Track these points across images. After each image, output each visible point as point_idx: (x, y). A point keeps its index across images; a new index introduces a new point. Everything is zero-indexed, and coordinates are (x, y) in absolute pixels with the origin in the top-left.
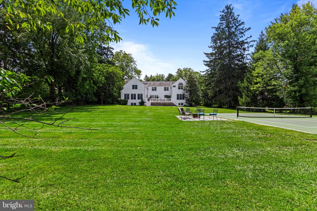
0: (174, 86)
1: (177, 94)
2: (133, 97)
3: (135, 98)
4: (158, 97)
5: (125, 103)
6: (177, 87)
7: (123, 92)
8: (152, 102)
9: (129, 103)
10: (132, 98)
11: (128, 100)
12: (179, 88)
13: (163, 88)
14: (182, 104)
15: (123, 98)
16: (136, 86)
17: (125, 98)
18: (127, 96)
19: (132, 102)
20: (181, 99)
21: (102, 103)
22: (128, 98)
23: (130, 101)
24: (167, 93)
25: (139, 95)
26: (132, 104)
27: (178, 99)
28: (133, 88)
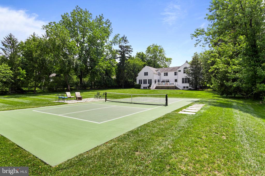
0: (180, 71)
2: (145, 82)
3: (146, 83)
4: (168, 81)
5: (138, 87)
6: (182, 71)
7: (138, 78)
8: (157, 86)
9: (142, 87)
10: (144, 83)
11: (141, 84)
12: (184, 73)
13: (173, 73)
14: (187, 87)
16: (147, 73)
17: (139, 83)
18: (140, 81)
19: (144, 86)
20: (186, 82)
21: (123, 87)
22: (142, 83)
23: (143, 85)
24: (176, 77)
25: (149, 80)
26: (144, 87)
27: (183, 82)
28: (145, 75)
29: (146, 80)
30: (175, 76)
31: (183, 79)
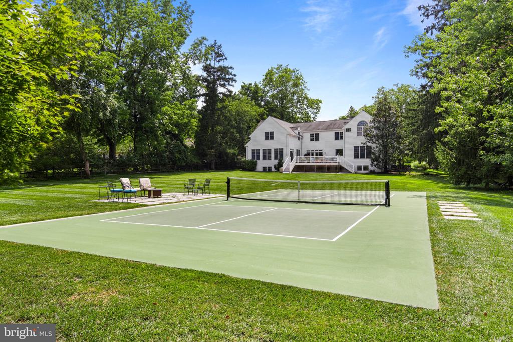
0: (348, 130)
1: (355, 147)
2: (267, 155)
3: (270, 158)
4: (321, 154)
5: (251, 167)
6: (354, 130)
7: (250, 147)
8: (297, 164)
9: (259, 167)
10: (264, 158)
11: (258, 161)
12: (359, 134)
13: (332, 134)
14: (366, 168)
15: (249, 157)
16: (272, 133)
17: (253, 157)
18: (255, 153)
19: (265, 165)
20: (363, 157)
21: (213, 166)
22: (258, 158)
23: (261, 163)
24: (339, 144)
25: (276, 150)
26: (265, 168)
27: (356, 157)
28: (267, 138)
29: (271, 149)
30: (337, 141)
31: (356, 148)
